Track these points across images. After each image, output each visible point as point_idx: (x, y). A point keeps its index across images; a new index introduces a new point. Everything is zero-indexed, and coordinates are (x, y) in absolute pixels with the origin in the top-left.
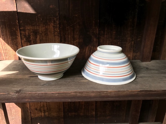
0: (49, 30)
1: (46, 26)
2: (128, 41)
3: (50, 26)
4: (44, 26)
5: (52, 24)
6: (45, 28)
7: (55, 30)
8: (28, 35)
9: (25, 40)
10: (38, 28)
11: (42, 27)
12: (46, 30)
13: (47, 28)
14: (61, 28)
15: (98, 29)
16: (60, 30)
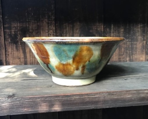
0: (41, 28)
1: (38, 23)
2: (139, 41)
3: (43, 22)
4: (35, 23)
5: (46, 20)
6: (37, 25)
7: (50, 28)
8: (14, 34)
9: (10, 41)
10: (28, 25)
11: (32, 24)
12: (38, 27)
13: (39, 25)
14: (57, 24)
15: (103, 26)
16: (57, 27)
